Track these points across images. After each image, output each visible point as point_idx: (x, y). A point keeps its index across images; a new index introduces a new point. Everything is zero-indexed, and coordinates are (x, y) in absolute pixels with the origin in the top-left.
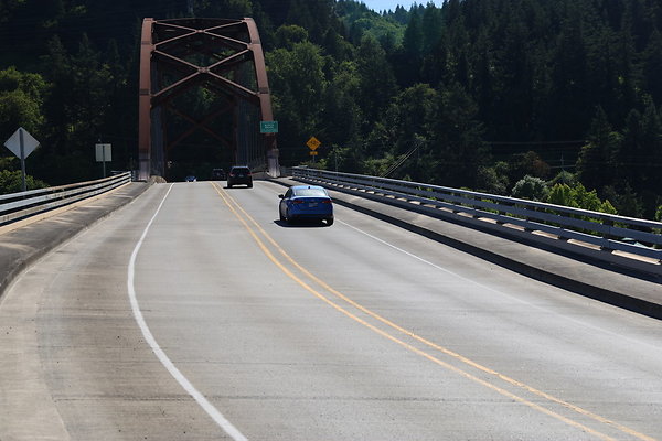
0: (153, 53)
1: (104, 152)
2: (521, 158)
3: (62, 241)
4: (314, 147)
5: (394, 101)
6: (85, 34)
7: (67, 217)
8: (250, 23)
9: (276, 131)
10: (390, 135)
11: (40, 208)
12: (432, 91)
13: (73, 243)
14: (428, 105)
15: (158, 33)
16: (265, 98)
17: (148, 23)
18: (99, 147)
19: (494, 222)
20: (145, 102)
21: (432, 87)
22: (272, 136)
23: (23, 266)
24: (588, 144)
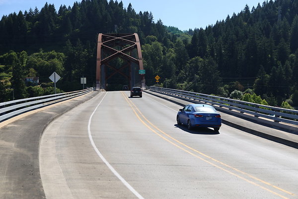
0: (102, 45)
1: (84, 80)
2: (233, 84)
3: (67, 111)
4: (157, 79)
5: (188, 63)
6: (79, 39)
7: (70, 103)
8: (136, 35)
9: (144, 73)
10: (186, 75)
11: (60, 100)
12: (201, 59)
13: (70, 112)
14: (200, 64)
15: (104, 38)
16: (141, 62)
17: (100, 35)
18: (82, 79)
19: (219, 106)
20: (98, 63)
21: (201, 58)
22: (143, 75)
23: (53, 119)
24: (257, 79)
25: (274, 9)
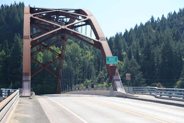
20: (27, 44)
24: (179, 81)
25: (179, 19)
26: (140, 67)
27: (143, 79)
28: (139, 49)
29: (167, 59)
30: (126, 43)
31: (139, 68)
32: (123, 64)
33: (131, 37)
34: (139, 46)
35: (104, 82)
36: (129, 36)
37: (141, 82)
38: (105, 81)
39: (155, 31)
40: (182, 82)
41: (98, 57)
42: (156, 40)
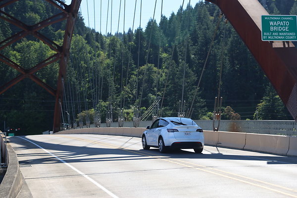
5: (133, 74)
12: (155, 69)
21: (155, 66)
24: (262, 102)
26: (196, 79)
27: (202, 100)
28: (191, 48)
29: (238, 64)
30: (165, 39)
31: (194, 80)
32: (164, 74)
33: (172, 27)
34: (191, 43)
35: (131, 106)
36: (170, 27)
37: (198, 104)
38: (133, 104)
39: (213, 18)
40: (267, 104)
41: (119, 60)
42: (219, 33)
